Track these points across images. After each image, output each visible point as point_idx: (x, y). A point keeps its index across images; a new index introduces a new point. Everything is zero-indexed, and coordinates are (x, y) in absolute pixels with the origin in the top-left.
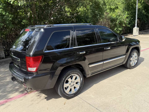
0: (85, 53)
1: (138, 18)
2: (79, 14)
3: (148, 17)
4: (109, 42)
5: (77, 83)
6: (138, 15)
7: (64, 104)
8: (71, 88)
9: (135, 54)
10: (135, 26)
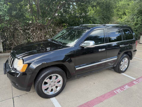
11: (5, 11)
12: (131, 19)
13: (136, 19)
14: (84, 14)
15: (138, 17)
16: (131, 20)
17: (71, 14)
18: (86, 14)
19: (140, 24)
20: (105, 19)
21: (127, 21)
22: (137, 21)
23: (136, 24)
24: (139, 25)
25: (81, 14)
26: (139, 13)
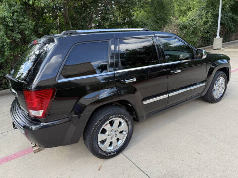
0: (135, 80)
1: (221, 24)
2: (133, 18)
3: (236, 21)
4: (179, 60)
5: (122, 132)
6: (221, 18)
7: (98, 169)
8: (111, 141)
9: (221, 80)
10: (216, 36)
11: (31, 29)
12: (198, 16)
13: (204, 15)
14: (128, 19)
15: (207, 12)
16: (197, 18)
17: (111, 21)
18: (130, 18)
19: (212, 22)
20: (158, 21)
21: (192, 20)
22: (207, 18)
23: (206, 23)
24: (210, 23)
25: (124, 19)
26: (209, 6)
